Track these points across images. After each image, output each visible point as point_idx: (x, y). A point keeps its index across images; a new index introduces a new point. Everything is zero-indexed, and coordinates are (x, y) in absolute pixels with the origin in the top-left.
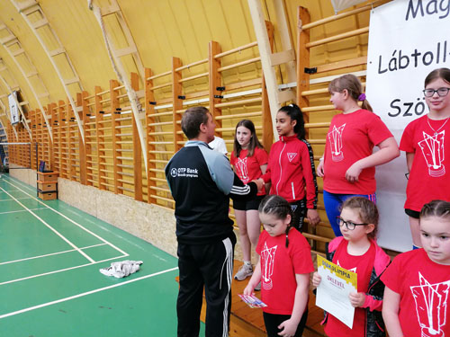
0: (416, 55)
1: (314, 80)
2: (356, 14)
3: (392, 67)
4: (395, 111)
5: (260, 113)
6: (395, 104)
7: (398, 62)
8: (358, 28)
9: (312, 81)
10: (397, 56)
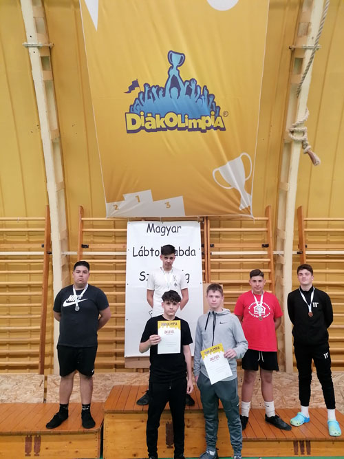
0: (152, 250)
1: (86, 253)
2: (114, 221)
3: (141, 254)
4: (143, 278)
5: (42, 271)
6: (142, 274)
7: (143, 252)
8: (115, 228)
9: (85, 253)
10: (143, 249)
